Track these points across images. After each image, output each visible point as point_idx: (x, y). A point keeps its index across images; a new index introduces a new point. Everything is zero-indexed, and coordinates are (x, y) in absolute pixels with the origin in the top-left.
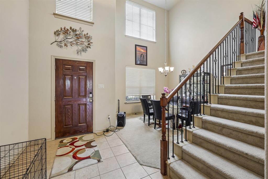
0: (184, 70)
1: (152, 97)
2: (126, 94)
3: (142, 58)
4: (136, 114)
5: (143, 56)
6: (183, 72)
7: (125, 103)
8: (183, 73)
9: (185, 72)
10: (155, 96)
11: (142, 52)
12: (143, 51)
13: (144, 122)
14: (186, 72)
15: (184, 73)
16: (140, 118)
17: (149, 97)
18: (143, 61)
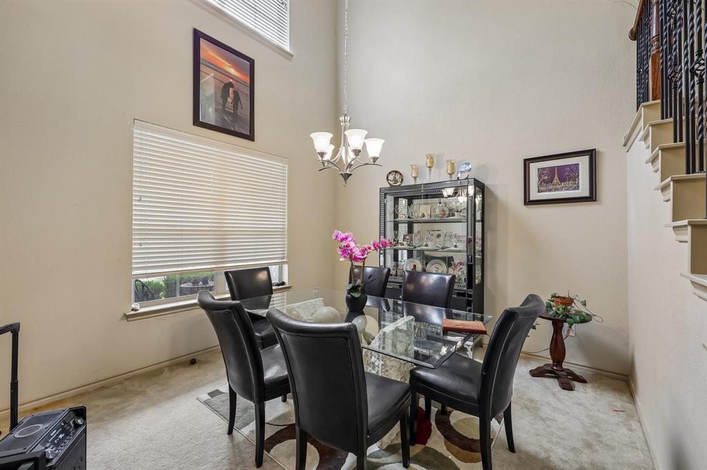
0: (396, 172)
1: (274, 271)
2: (131, 269)
3: (230, 100)
4: (193, 362)
5: (235, 93)
6: (391, 177)
7: (127, 317)
8: (391, 183)
9: (398, 177)
10: (286, 267)
11: (228, 75)
12: (232, 71)
13: (230, 432)
14: (402, 180)
15: (396, 181)
16: (212, 394)
17: (262, 276)
18: (235, 116)
